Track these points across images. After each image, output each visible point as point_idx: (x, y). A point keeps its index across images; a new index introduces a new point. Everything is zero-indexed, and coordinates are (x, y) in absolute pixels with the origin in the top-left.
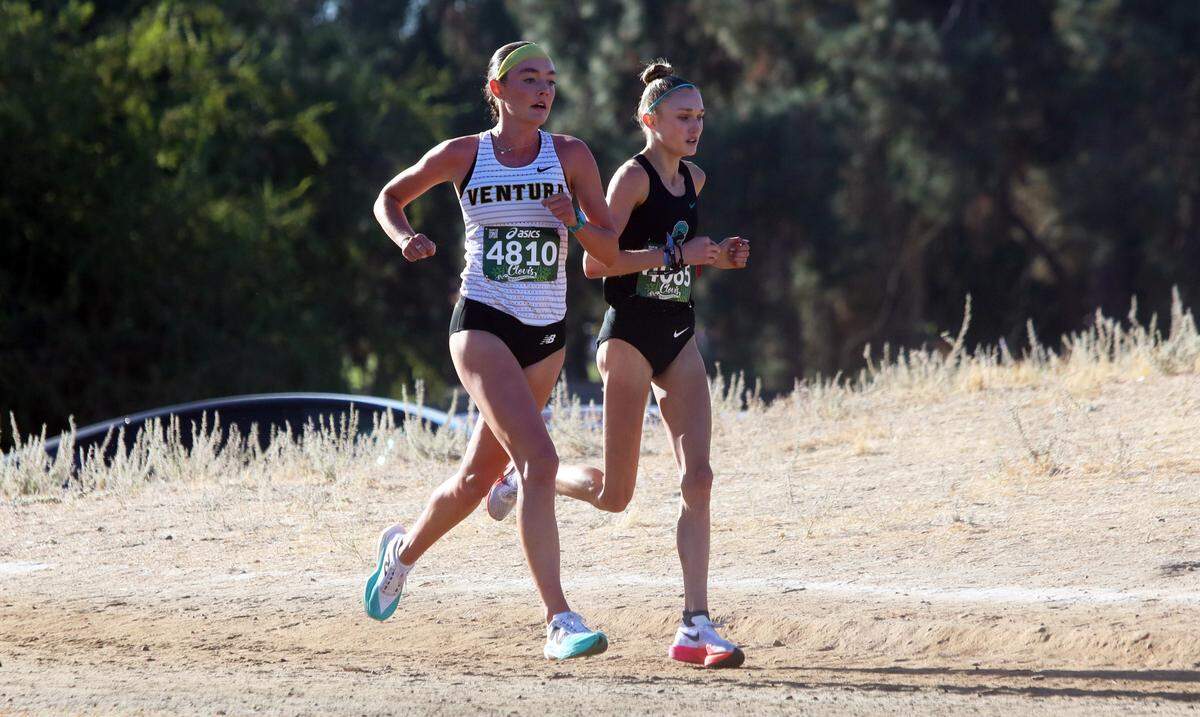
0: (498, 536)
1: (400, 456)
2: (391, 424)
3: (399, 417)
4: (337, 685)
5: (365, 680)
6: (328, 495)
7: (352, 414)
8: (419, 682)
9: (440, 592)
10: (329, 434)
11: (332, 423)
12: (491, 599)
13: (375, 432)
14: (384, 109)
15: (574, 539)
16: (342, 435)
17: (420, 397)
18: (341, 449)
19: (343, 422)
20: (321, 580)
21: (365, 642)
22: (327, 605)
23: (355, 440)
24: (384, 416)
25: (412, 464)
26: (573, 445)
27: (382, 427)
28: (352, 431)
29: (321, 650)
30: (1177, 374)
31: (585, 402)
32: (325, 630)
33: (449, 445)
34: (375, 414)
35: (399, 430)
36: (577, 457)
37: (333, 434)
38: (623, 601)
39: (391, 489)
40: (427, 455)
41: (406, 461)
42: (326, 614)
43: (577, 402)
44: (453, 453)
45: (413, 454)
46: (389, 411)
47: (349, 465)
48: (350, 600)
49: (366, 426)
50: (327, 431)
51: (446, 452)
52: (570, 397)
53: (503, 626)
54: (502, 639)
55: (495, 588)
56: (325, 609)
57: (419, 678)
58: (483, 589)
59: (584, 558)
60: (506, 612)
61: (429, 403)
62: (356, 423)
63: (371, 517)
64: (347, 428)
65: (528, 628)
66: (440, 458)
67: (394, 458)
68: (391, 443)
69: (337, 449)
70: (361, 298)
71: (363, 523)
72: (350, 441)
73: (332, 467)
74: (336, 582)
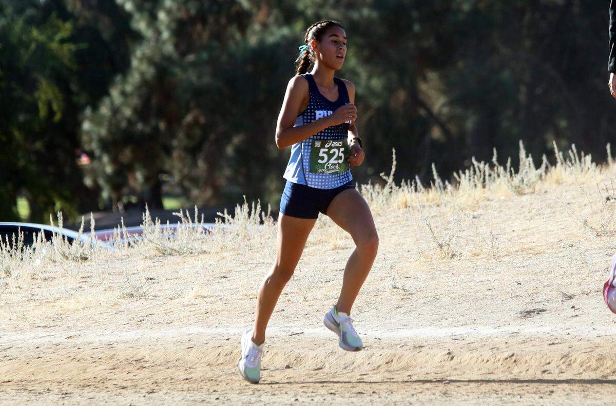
0: (113, 306)
1: (50, 259)
2: (44, 239)
3: (49, 235)
4: (18, 401)
5: (34, 398)
6: (7, 284)
7: (19, 233)
8: (67, 398)
9: (78, 342)
10: (6, 247)
11: (7, 240)
12: (110, 345)
13: (34, 245)
14: (33, 46)
15: (160, 306)
16: (14, 247)
17: (61, 222)
18: (13, 256)
19: (14, 239)
20: (4, 337)
21: (33, 374)
22: (8, 353)
23: (22, 250)
24: (39, 234)
25: (57, 264)
26: (157, 249)
27: (39, 241)
28: (20, 244)
29: (7, 380)
30: (525, 194)
31: (164, 222)
32: (7, 368)
33: (81, 251)
34: (34, 234)
35: (49, 243)
36: (160, 256)
37: (8, 246)
38: (192, 344)
39: (45, 279)
40: (67, 258)
41: (54, 262)
42: (8, 358)
43: (158, 223)
44: (83, 256)
45: (59, 257)
46: (42, 231)
47: (19, 265)
48: (23, 349)
49: (28, 241)
50: (4, 244)
51: (79, 255)
52: (153, 220)
53: (118, 362)
54: (118, 370)
55: (113, 339)
56: (8, 355)
57: (67, 395)
58: (106, 339)
59: (166, 318)
60: (120, 353)
61: (65, 226)
62: (22, 239)
63: (34, 297)
64: (16, 242)
65: (134, 363)
66: (75, 259)
67: (47, 260)
68: (44, 251)
69: (11, 255)
70: (22, 163)
71: (29, 301)
72: (19, 250)
73: (8, 268)
74: (14, 338)
